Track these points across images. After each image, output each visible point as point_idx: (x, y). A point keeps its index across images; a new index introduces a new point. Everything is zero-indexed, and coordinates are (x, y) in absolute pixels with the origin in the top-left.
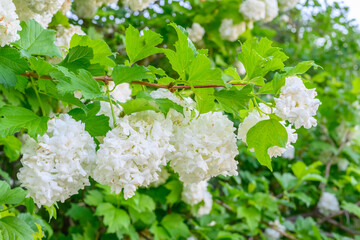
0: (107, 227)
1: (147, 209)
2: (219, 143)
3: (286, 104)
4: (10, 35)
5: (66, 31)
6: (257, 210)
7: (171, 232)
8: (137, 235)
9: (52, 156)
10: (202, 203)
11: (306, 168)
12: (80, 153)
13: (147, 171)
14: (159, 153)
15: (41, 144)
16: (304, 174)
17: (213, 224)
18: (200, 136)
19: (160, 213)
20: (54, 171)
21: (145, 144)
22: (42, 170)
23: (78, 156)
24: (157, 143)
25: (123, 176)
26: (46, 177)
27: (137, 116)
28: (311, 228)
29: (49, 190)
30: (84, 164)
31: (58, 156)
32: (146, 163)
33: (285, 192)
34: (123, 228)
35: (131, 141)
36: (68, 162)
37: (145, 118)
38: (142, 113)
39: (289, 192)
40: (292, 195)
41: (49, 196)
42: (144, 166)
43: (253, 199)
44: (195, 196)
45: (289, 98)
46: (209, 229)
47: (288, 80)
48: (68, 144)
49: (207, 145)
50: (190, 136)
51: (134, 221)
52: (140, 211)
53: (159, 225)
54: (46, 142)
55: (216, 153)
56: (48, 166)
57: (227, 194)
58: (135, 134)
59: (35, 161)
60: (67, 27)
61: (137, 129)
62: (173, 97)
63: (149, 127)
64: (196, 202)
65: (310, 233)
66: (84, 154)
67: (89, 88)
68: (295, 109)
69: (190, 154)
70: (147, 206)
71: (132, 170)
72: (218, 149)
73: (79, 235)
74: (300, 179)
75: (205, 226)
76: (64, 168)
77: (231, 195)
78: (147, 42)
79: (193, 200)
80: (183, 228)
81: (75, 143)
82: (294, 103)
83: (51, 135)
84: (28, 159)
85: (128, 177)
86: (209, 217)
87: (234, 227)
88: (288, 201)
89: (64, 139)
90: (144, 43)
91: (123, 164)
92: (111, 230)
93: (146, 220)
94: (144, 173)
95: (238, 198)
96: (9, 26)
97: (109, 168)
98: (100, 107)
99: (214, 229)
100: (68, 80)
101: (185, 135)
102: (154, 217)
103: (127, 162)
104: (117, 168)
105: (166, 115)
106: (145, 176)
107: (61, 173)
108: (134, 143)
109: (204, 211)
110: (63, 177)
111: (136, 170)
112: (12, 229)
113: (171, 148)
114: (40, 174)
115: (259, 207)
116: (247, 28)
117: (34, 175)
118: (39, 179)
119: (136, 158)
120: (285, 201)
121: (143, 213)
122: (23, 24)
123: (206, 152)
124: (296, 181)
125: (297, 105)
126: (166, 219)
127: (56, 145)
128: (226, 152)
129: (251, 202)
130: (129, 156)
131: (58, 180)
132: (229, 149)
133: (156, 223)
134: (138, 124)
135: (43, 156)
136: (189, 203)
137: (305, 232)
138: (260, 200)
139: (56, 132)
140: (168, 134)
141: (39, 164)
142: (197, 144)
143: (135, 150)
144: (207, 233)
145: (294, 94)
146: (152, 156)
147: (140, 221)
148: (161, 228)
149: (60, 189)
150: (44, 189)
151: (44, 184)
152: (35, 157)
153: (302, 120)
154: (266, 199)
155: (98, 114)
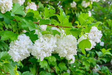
0: (40, 66)
1: (53, 61)
2: (71, 45)
3: (91, 35)
4: (9, 8)
5: (30, 4)
6: (89, 63)
7: (61, 68)
8: (50, 68)
9: (18, 47)
10: (72, 60)
11: (106, 51)
12: (27, 46)
13: (48, 53)
14: (52, 47)
15: (15, 43)
16: (105, 52)
17: (75, 66)
18: (65, 42)
19: (58, 62)
20: (19, 51)
21: (48, 45)
22: (15, 51)
23: (26, 47)
24: (51, 45)
25: (40, 54)
26: (16, 53)
27: (46, 36)
28: (106, 70)
29: (17, 57)
30: (28, 50)
31: (20, 47)
32: (47, 50)
33: (99, 58)
34: (45, 66)
35: (43, 44)
36: (23, 49)
37: (48, 36)
38: (48, 35)
39: (100, 58)
40: (101, 59)
41: (17, 59)
42: (47, 51)
43: (88, 59)
44: (69, 57)
45: (92, 33)
46: (73, 68)
47: (92, 27)
48: (24, 43)
49: (67, 46)
50: (62, 42)
51: (49, 64)
52: (51, 61)
53: (58, 66)
54: (17, 42)
55: (70, 48)
56: (17, 50)
57: (80, 57)
58: (44, 41)
59: (13, 48)
60: (30, 3)
61: (45, 40)
62: (58, 30)
63: (49, 39)
64: (69, 59)
65: (106, 71)
66: (28, 47)
67: (32, 26)
68: (94, 37)
69: (62, 48)
70: (54, 60)
71: (43, 52)
72: (71, 47)
73: (32, 68)
74: (104, 54)
75: (72, 67)
76: (22, 51)
77: (81, 58)
78: (51, 12)
79: (68, 59)
80: (65, 67)
81: (26, 43)
82: (94, 35)
83: (18, 40)
84: (11, 47)
85: (41, 54)
86: (74, 64)
87: (82, 68)
88: (99, 61)
89: (22, 42)
90: (50, 13)
91: (40, 50)
92: (41, 67)
93: (53, 64)
94: (47, 53)
95: (84, 59)
96: (9, 6)
97: (36, 51)
98: (35, 32)
99: (75, 68)
100: (25, 23)
101: (61, 42)
102: (56, 63)
103: (41, 50)
104: (38, 52)
105: (54, 36)
106: (47, 54)
107: (21, 52)
108: (44, 44)
109: (72, 62)
110: (21, 53)
111: (44, 52)
112: (7, 67)
113: (56, 46)
114: (14, 52)
115: (90, 62)
116: (90, 3)
117: (13, 52)
118: (14, 54)
119: (44, 49)
120: (99, 60)
121: (52, 62)
122: (14, 5)
123: (67, 48)
124: (103, 54)
125: (95, 36)
126: (60, 64)
127: (20, 44)
128: (73, 48)
129: (87, 60)
130: (42, 48)
131: (20, 54)
132: (74, 47)
133: (57, 65)
134: (46, 38)
135: (16, 47)
136: (67, 59)
137: (104, 71)
138: (90, 60)
139: (20, 40)
140: (55, 41)
141: (14, 49)
142: (64, 45)
143: (44, 47)
144: (73, 69)
145: (94, 32)
146: (49, 49)
147: (51, 64)
148: (58, 67)
149: (21, 57)
150: (15, 57)
151: (16, 55)
152: (13, 47)
153: (96, 40)
154: (92, 60)
155: (35, 34)
